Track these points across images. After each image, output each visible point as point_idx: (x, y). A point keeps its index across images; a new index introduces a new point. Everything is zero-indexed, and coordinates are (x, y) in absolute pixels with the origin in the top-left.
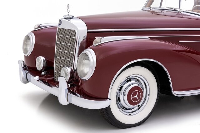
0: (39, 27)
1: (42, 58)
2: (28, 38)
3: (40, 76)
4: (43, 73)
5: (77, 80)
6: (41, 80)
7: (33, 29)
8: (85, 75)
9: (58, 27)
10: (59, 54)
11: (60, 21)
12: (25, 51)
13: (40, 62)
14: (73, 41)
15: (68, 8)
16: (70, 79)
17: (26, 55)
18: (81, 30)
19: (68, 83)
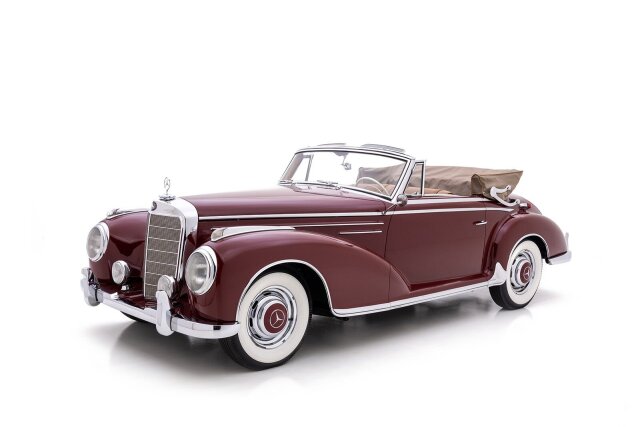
0: (114, 213)
1: (122, 264)
2: (96, 231)
3: (120, 292)
4: (124, 288)
5: (186, 296)
6: (121, 299)
7: (104, 217)
8: (200, 286)
9: (151, 212)
10: (153, 256)
11: (155, 204)
12: (92, 253)
13: (120, 269)
14: (176, 235)
15: (167, 183)
16: (173, 294)
17: (94, 259)
18: (190, 218)
19: (171, 300)
